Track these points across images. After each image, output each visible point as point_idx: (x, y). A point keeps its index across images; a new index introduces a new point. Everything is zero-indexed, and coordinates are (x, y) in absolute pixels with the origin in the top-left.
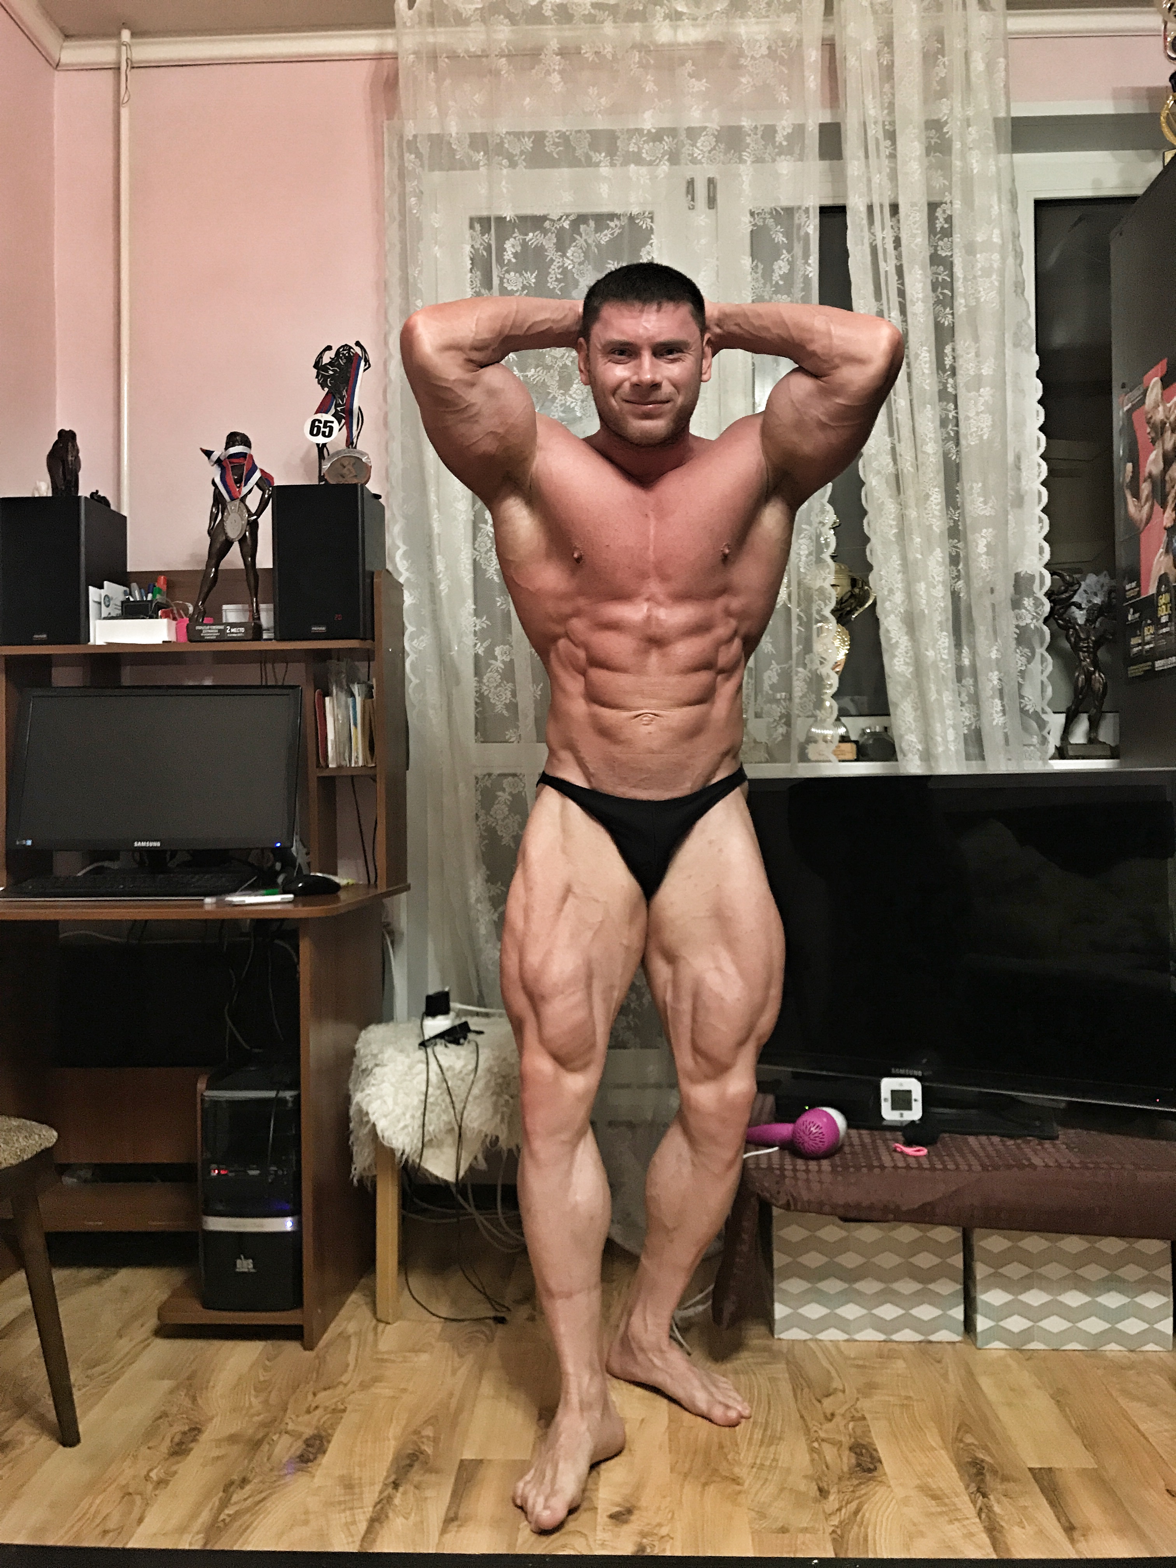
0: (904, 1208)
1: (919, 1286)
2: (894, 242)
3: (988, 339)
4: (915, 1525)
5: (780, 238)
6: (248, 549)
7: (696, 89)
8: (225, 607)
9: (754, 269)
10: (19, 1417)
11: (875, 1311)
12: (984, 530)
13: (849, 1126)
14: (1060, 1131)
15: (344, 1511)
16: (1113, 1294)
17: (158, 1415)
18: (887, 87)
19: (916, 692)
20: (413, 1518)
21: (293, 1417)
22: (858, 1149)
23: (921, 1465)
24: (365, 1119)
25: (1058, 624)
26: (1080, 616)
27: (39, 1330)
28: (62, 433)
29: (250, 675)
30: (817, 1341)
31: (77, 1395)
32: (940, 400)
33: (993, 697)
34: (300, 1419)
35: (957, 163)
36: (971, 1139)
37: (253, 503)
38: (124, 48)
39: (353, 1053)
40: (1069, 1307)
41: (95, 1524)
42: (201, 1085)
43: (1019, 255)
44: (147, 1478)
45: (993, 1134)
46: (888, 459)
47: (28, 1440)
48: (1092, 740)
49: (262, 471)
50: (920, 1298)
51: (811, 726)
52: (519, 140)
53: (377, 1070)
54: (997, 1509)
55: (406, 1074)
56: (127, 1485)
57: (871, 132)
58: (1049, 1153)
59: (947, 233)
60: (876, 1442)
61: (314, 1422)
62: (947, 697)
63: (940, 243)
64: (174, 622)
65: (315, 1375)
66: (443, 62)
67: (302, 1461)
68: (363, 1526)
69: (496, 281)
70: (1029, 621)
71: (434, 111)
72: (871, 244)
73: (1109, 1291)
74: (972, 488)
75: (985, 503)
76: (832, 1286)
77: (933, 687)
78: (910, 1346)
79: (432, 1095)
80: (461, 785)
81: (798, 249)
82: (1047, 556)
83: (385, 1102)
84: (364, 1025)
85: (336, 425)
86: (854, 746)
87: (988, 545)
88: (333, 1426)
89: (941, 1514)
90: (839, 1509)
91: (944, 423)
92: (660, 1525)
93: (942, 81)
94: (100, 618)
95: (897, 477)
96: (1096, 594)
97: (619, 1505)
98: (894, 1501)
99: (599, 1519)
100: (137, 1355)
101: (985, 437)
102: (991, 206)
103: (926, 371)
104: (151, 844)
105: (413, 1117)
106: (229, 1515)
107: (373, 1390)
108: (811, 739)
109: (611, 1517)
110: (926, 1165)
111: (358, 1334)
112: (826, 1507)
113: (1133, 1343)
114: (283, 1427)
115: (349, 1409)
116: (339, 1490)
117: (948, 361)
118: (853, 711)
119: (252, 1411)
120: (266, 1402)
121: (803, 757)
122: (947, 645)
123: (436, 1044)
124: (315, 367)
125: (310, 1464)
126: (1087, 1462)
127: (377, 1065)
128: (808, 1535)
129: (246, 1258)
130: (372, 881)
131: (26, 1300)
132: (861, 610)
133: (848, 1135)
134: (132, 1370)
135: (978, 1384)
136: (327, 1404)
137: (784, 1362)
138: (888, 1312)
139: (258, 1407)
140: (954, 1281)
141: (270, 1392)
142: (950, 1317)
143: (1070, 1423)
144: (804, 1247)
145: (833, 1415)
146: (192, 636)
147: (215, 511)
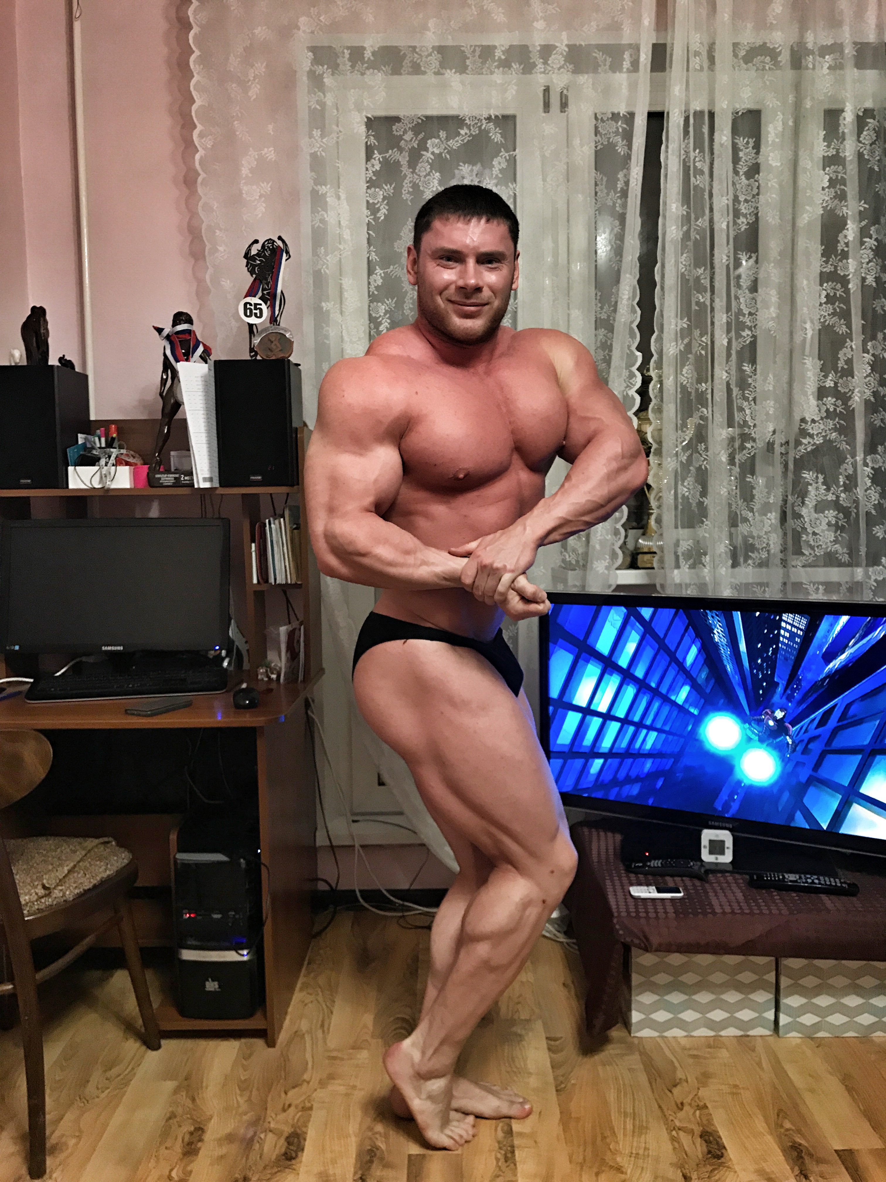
0: (732, 945)
1: (742, 996)
8: (172, 453)
11: (707, 1015)
16: (882, 997)
17: (168, 1115)
21: (274, 1116)
23: (756, 1150)
28: (34, 308)
30: (663, 1037)
34: (279, 1117)
40: (849, 1007)
42: (173, 844)
49: (204, 345)
50: (741, 1005)
60: (719, 1130)
61: (290, 1121)
64: (133, 470)
65: (283, 1073)
67: (287, 1159)
73: (879, 995)
76: (676, 998)
85: (264, 307)
88: (305, 1125)
104: (116, 648)
107: (330, 1088)
110: (747, 910)
111: (309, 1032)
114: (266, 1125)
115: (315, 1107)
119: (241, 1110)
124: (245, 257)
125: (293, 1162)
126: (877, 1143)
129: (213, 980)
134: (140, 1072)
135: (786, 1072)
136: (298, 1102)
137: (637, 1053)
138: (718, 1015)
139: (244, 1107)
140: (768, 992)
141: (251, 1092)
142: (764, 1018)
143: (859, 1107)
144: (655, 969)
145: (682, 1104)
146: (152, 482)
147: (165, 377)
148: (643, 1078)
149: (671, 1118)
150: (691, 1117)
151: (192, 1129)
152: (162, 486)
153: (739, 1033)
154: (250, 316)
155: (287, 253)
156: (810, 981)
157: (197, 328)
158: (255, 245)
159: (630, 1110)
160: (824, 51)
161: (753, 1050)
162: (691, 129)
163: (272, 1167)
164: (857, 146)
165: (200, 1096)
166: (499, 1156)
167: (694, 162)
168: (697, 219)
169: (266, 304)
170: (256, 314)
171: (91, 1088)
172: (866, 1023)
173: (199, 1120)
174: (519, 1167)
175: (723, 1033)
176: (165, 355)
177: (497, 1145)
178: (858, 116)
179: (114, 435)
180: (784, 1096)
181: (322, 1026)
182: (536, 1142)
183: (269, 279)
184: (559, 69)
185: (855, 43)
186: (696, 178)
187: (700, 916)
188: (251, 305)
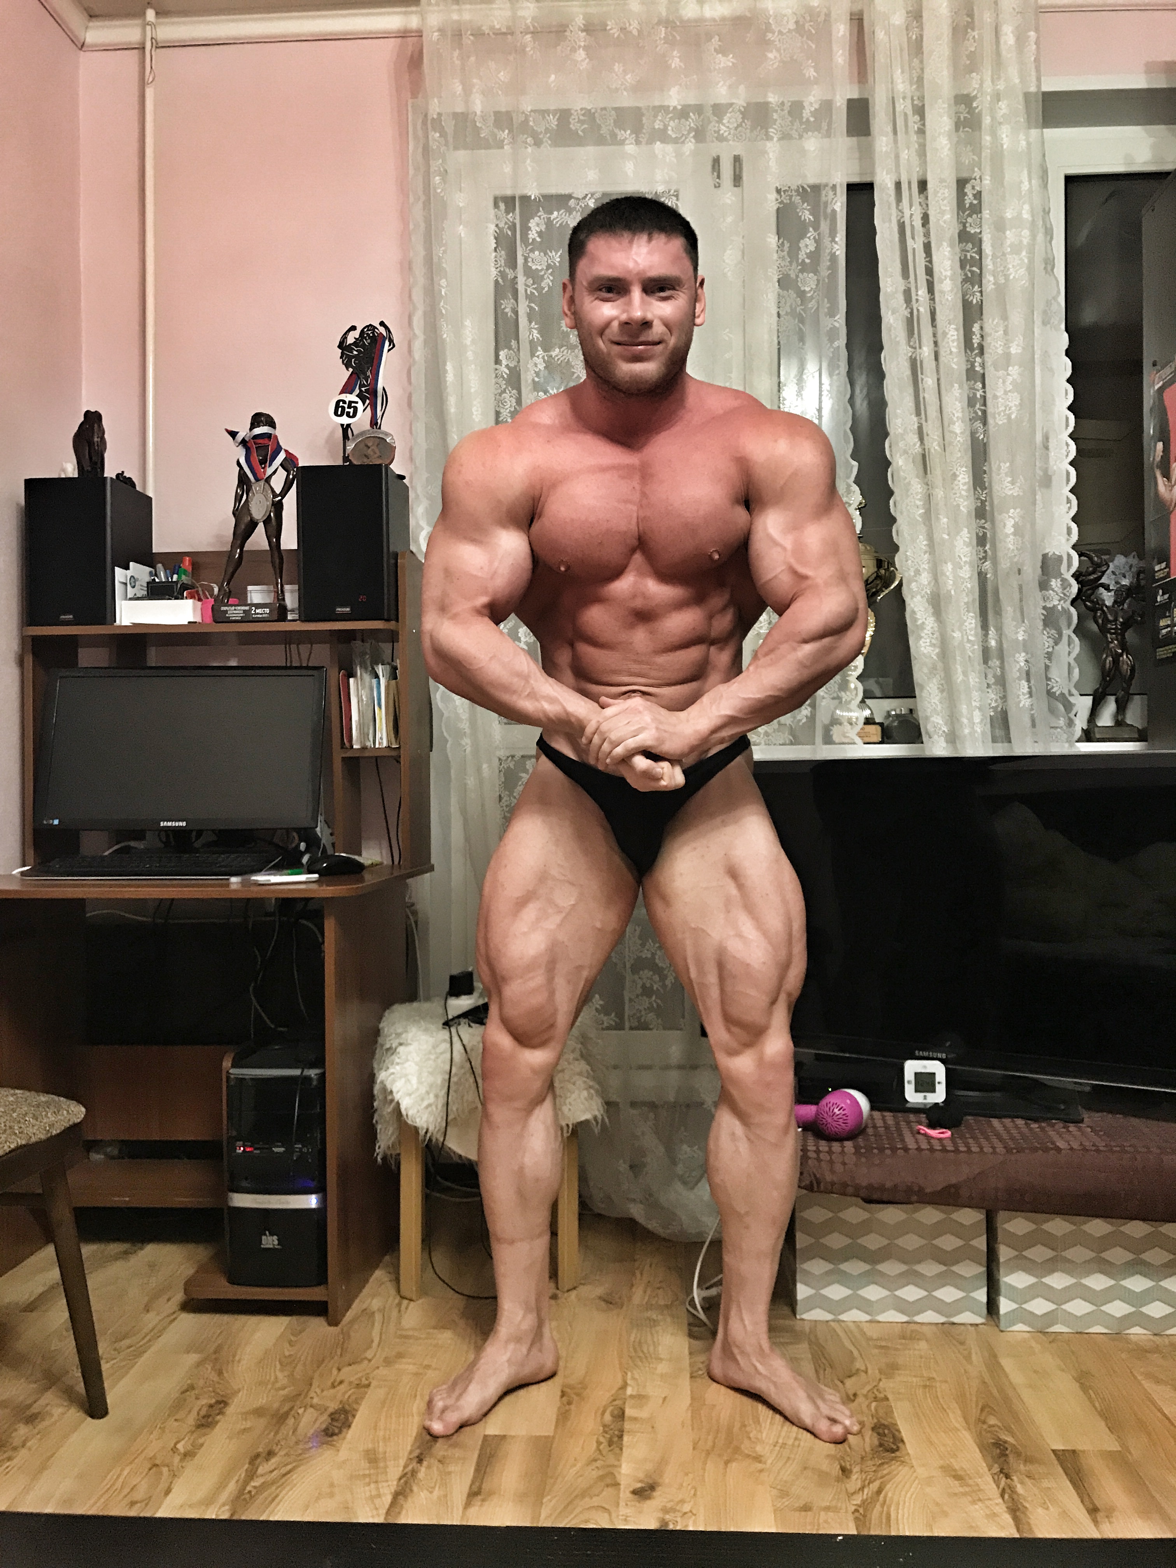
0: (928, 1190)
1: (943, 1268)
2: (922, 218)
3: (1017, 318)
4: (937, 1504)
5: (807, 216)
6: (273, 531)
7: (722, 65)
8: (250, 588)
9: (780, 247)
10: (47, 1389)
11: (897, 1293)
12: (1012, 511)
13: (873, 1108)
14: (1085, 1115)
15: (369, 1484)
16: (1138, 1277)
17: (185, 1387)
18: (916, 61)
19: (943, 675)
20: (436, 1493)
22: (882, 1130)
23: (944, 1445)
24: (390, 1097)
25: (1086, 606)
26: (1108, 598)
27: (68, 1304)
28: (87, 414)
29: (275, 656)
30: (839, 1321)
31: (105, 1367)
32: (968, 379)
33: (1019, 679)
34: (325, 1393)
35: (987, 139)
36: (995, 1122)
37: (278, 483)
38: (148, 28)
39: (377, 1032)
40: (1094, 1290)
41: (123, 1494)
42: (227, 1063)
43: (1049, 232)
44: (174, 1450)
45: (1017, 1118)
46: (915, 439)
47: (57, 1411)
48: (1119, 723)
50: (942, 1280)
51: (836, 709)
52: (544, 118)
53: (401, 1049)
54: (1020, 1489)
55: (430, 1053)
56: (154, 1457)
57: (899, 107)
58: (1074, 1137)
59: (976, 209)
60: (899, 1423)
61: (339, 1397)
62: (974, 679)
63: (969, 220)
64: (200, 603)
65: (339, 1351)
66: (468, 40)
67: (327, 1435)
68: (388, 1499)
69: (520, 261)
70: (1056, 603)
71: (459, 89)
72: (899, 221)
73: (1133, 1275)
74: (999, 468)
75: (1013, 483)
76: (855, 1267)
77: (959, 670)
78: (934, 1327)
79: (456, 1074)
80: (485, 766)
81: (824, 226)
82: (1075, 537)
83: (409, 1081)
84: (387, 1004)
85: (360, 406)
86: (879, 728)
87: (1015, 526)
88: (358, 1401)
89: (964, 1494)
90: (862, 1489)
91: (971, 402)
92: (682, 1501)
93: (972, 56)
94: (126, 598)
95: (924, 456)
96: (1125, 577)
97: (641, 1481)
98: (917, 1482)
99: (621, 1495)
100: (165, 1329)
101: (1013, 416)
102: (1021, 182)
103: (954, 350)
104: (177, 824)
105: (436, 1096)
106: (255, 1487)
107: (397, 1366)
108: (835, 721)
109: (635, 1492)
110: (950, 1148)
111: (382, 1310)
112: (848, 1486)
113: (1157, 1326)
115: (372, 1385)
116: (364, 1464)
117: (976, 340)
118: (878, 694)
119: (278, 1385)
120: (291, 1376)
121: (828, 740)
122: (973, 625)
123: (459, 1024)
124: (339, 347)
125: (335, 1438)
126: (1112, 1445)
127: (401, 1044)
128: (831, 1514)
129: (271, 1234)
130: (396, 862)
131: (55, 1274)
132: (887, 591)
133: (871, 1117)
134: (157, 1344)
135: (1001, 1366)
136: (352, 1379)
137: (806, 1341)
138: (911, 1293)
139: (283, 1382)
140: (978, 1263)
141: (295, 1368)
142: (973, 1299)
144: (829, 1227)
145: (855, 1395)
146: (218, 616)
147: (239, 493)
150: (864, 1406)
151: (213, 1401)
152: (229, 620)
154: (341, 415)
155: (391, 341)
156: (1039, 1253)
158: (351, 333)
161: (962, 1343)
163: (306, 1443)
166: (602, 1439)
169: (364, 403)
170: (348, 412)
172: (1118, 1314)
173: (223, 1393)
174: (626, 1452)
177: (601, 1428)
180: (995, 1391)
182: (652, 1427)
183: (368, 374)
188: (344, 403)
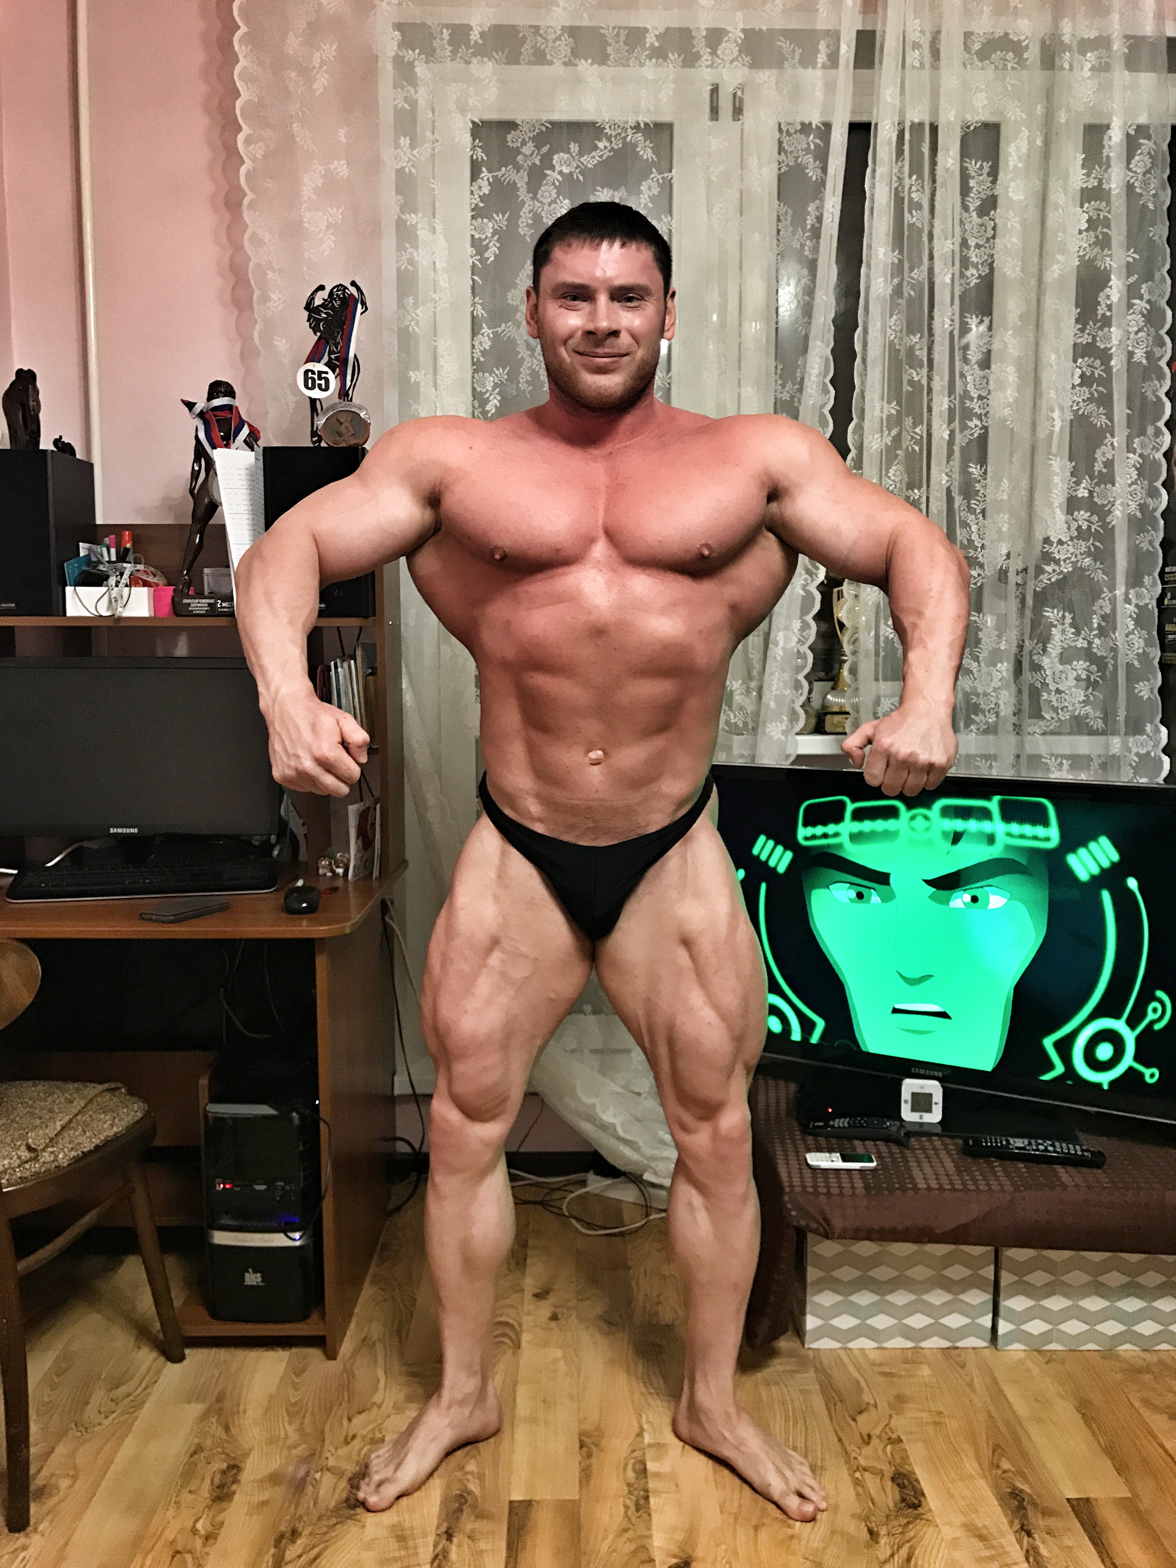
0: (938, 1231)
1: (950, 1297)
11: (904, 1321)
16: (1132, 1299)
17: (193, 1448)
21: (333, 1450)
22: (891, 1168)
23: (963, 1498)
28: (20, 372)
30: (846, 1349)
34: (339, 1451)
40: (1088, 1311)
42: (203, 1092)
44: (194, 1531)
49: (250, 426)
50: (949, 1307)
56: (174, 1542)
60: (916, 1470)
61: (355, 1457)
65: (346, 1394)
67: (349, 1506)
76: (863, 1298)
89: (991, 1559)
90: (893, 1555)
97: (675, 1556)
98: (943, 1544)
104: (129, 831)
110: (959, 1186)
111: (382, 1340)
112: (879, 1553)
114: (323, 1462)
116: (393, 1544)
119: (289, 1442)
120: (301, 1429)
124: (306, 308)
125: (358, 1510)
126: (1122, 1490)
129: (253, 1272)
134: (157, 1391)
135: (1004, 1395)
136: (364, 1432)
137: (812, 1369)
138: (918, 1321)
139: (294, 1437)
140: (985, 1291)
141: (304, 1417)
142: (979, 1325)
143: (1099, 1442)
144: (839, 1261)
145: (869, 1436)
146: (178, 609)
147: (196, 468)
148: (818, 1402)
149: (854, 1455)
150: (880, 1453)
151: (225, 1466)
152: (191, 615)
153: (945, 1344)
154: (313, 388)
155: (364, 303)
156: (1039, 1278)
157: (241, 403)
158: (320, 292)
159: (800, 1444)
160: (1085, 46)
161: (963, 1366)
162: (906, 147)
163: (328, 1519)
164: (1126, 175)
165: (236, 1423)
166: (628, 1502)
167: (910, 193)
168: (911, 270)
169: (334, 372)
170: (320, 385)
171: (90, 1413)
172: (1111, 1333)
173: (233, 1455)
174: (656, 1519)
175: (924, 1344)
176: (197, 438)
177: (626, 1488)
178: (1128, 135)
179: (128, 545)
180: (1003, 1428)
181: (399, 1331)
182: (677, 1485)
183: (339, 339)
184: (731, 62)
185: (1127, 37)
186: (911, 213)
187: (898, 1193)
188: (313, 372)
